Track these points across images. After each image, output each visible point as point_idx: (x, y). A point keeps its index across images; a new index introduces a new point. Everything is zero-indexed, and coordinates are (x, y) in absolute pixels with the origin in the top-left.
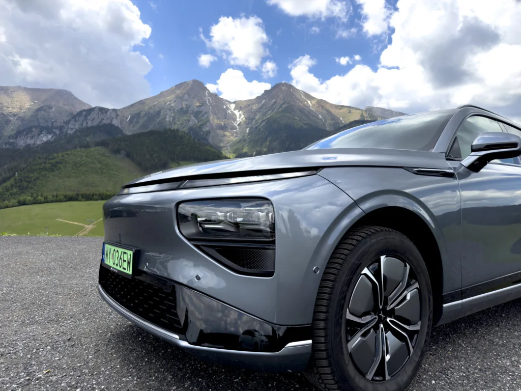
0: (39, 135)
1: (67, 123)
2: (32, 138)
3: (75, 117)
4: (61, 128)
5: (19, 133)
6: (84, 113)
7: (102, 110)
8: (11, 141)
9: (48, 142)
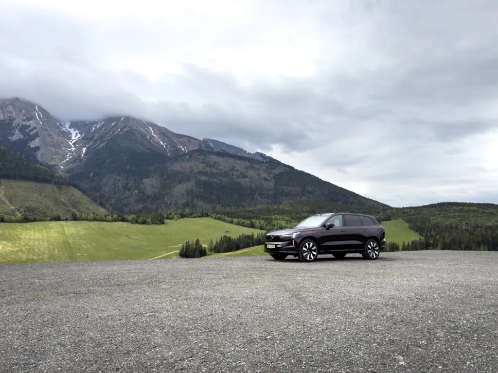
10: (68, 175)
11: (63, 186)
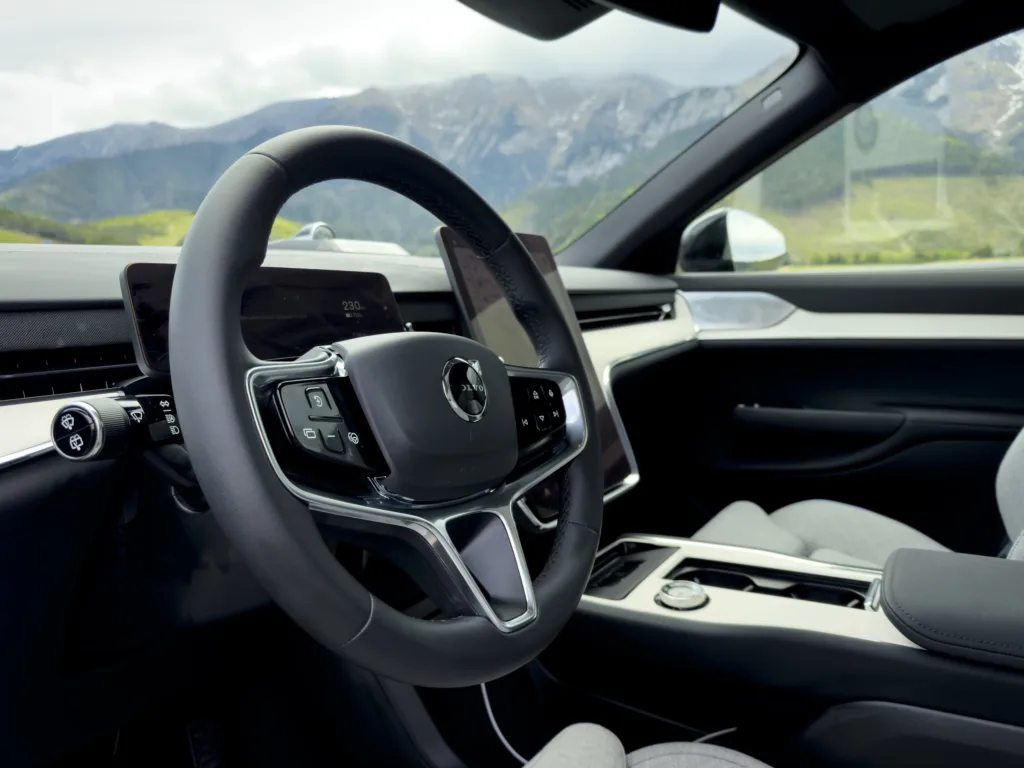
0: (600, 158)
1: (644, 127)
2: (591, 163)
3: (656, 115)
4: (634, 139)
5: (571, 158)
6: (673, 105)
7: (706, 93)
8: (561, 173)
9: (616, 169)
10: (1012, 149)
11: (998, 178)
